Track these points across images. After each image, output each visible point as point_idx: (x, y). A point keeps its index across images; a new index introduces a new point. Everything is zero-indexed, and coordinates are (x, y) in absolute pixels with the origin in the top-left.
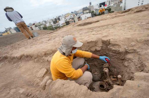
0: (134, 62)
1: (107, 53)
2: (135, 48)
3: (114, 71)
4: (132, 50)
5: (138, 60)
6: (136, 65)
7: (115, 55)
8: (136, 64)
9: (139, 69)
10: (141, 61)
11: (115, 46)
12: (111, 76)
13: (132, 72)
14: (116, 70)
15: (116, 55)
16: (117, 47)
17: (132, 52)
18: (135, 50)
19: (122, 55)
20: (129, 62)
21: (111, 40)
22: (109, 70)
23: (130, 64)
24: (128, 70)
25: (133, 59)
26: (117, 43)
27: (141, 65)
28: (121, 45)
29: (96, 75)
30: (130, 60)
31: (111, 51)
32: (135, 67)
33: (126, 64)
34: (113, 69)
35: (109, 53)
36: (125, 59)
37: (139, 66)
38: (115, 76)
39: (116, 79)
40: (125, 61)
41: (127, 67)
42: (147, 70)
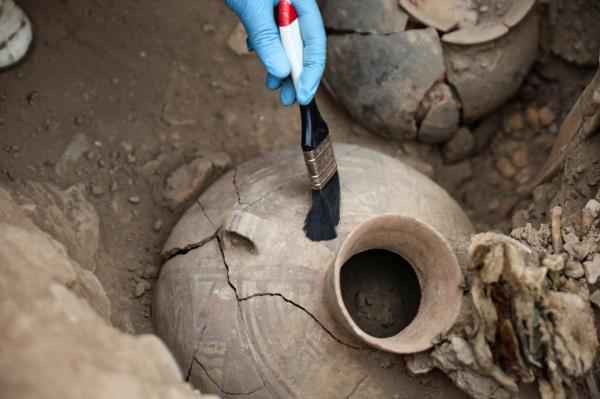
29: (421, 33)
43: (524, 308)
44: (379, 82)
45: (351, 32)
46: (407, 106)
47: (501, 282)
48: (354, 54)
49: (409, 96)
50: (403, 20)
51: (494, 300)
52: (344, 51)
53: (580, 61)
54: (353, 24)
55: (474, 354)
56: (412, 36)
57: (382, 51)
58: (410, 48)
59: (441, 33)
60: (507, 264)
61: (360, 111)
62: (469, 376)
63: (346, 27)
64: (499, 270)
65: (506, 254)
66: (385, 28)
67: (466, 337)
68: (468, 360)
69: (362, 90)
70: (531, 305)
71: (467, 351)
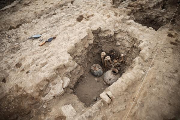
2: (120, 28)
3: (114, 54)
4: (118, 30)
9: (131, 43)
10: (131, 37)
11: (106, 32)
12: (114, 60)
14: (115, 52)
16: (108, 32)
17: (119, 32)
18: (120, 30)
19: (112, 38)
21: (102, 28)
22: (110, 56)
23: (122, 42)
24: (123, 47)
25: (123, 37)
26: (107, 29)
28: (110, 29)
30: (120, 39)
31: (102, 39)
32: (128, 42)
33: (118, 43)
34: (112, 53)
35: (100, 42)
36: (115, 40)
37: (131, 41)
38: (117, 58)
39: (117, 60)
40: (115, 42)
41: (120, 46)
42: (138, 41)
43: (117, 65)
50: (98, 70)
54: (98, 73)
59: (100, 69)
68: (119, 69)
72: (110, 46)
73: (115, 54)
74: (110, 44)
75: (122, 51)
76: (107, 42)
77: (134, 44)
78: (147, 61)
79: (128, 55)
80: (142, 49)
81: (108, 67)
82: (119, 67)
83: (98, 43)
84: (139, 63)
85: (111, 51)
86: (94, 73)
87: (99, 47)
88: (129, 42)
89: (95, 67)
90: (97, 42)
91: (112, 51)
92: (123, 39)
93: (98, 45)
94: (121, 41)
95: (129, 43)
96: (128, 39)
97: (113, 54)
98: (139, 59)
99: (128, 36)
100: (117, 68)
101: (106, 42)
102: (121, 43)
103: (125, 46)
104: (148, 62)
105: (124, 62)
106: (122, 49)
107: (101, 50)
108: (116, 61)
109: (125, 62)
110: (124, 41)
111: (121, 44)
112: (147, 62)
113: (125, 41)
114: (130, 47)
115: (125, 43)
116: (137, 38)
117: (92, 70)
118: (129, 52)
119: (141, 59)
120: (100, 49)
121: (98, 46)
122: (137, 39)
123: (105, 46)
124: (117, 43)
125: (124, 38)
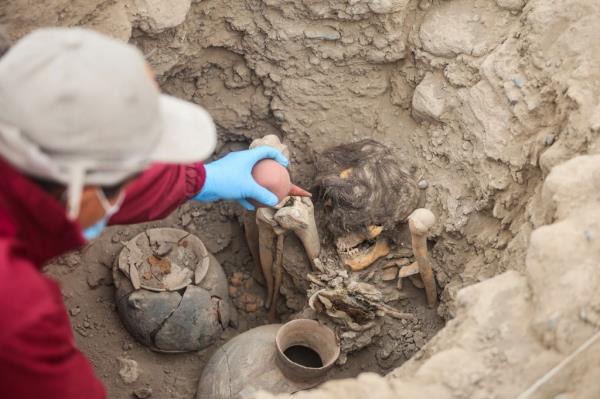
0: (493, 81)
1: (242, 34)
3: (358, 191)
5: (522, 67)
6: (514, 103)
7: (326, 40)
8: (513, 95)
9: (530, 125)
10: (537, 75)
12: (341, 244)
13: (490, 159)
14: (367, 173)
15: (335, 35)
19: (388, 27)
20: (448, 80)
23: (462, 93)
24: (456, 149)
27: (543, 96)
29: (187, 291)
30: (452, 65)
31: (288, 11)
32: (504, 113)
33: (430, 97)
34: (344, 175)
35: (263, 34)
36: (410, 57)
37: (532, 105)
38: (376, 231)
39: (379, 250)
40: (411, 75)
41: (441, 123)
42: (582, 128)
43: (348, 300)
44: (195, 323)
45: (166, 320)
46: (212, 319)
47: (334, 302)
48: (175, 327)
49: (209, 315)
50: (177, 295)
51: (338, 309)
52: (170, 330)
53: (226, 245)
54: (162, 317)
55: (353, 330)
56: (187, 295)
57: (184, 312)
58: (191, 300)
59: (193, 283)
60: (328, 297)
61: (198, 343)
62: (359, 340)
63: (160, 322)
64: (329, 301)
65: (324, 296)
66: (175, 304)
67: (345, 331)
68: (354, 335)
69: (192, 334)
70: (348, 298)
71: (350, 333)
72: (360, 103)
73: (364, 183)
74: (362, 85)
75: (443, 179)
76: (338, 52)
77: (547, 145)
78: (548, 337)
79: (481, 236)
80: (562, 211)
81: (284, 290)
82: (358, 317)
83: (248, 43)
84: (488, 338)
85: (341, 147)
86: (131, 306)
87: (258, 83)
88: (516, 109)
89: (158, 257)
90: (238, 24)
91: (349, 155)
92: (474, 63)
93: (242, 58)
94: (455, 77)
95: (514, 119)
96: (507, 85)
97: (348, 186)
98: (507, 295)
99: (522, 52)
100: (340, 327)
101: (327, 50)
102: (453, 102)
103: (471, 140)
104: (558, 350)
105: (431, 290)
106: (445, 157)
107: (271, 112)
108: (363, 258)
109: (440, 288)
110: (475, 90)
111: (451, 109)
112: (548, 347)
113: (487, 90)
114: (508, 165)
115: (482, 116)
116: (580, 99)
117: (122, 273)
118: (492, 202)
119: (518, 302)
120: (260, 101)
121: (242, 71)
122: (574, 106)
123: (305, 84)
124: (421, 88)
125: (486, 64)
